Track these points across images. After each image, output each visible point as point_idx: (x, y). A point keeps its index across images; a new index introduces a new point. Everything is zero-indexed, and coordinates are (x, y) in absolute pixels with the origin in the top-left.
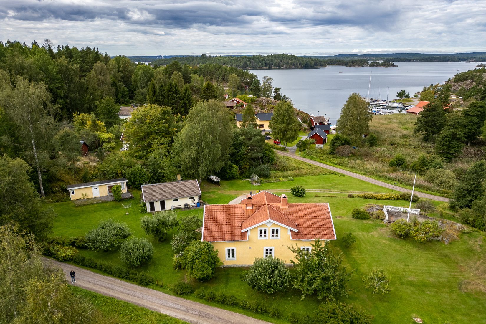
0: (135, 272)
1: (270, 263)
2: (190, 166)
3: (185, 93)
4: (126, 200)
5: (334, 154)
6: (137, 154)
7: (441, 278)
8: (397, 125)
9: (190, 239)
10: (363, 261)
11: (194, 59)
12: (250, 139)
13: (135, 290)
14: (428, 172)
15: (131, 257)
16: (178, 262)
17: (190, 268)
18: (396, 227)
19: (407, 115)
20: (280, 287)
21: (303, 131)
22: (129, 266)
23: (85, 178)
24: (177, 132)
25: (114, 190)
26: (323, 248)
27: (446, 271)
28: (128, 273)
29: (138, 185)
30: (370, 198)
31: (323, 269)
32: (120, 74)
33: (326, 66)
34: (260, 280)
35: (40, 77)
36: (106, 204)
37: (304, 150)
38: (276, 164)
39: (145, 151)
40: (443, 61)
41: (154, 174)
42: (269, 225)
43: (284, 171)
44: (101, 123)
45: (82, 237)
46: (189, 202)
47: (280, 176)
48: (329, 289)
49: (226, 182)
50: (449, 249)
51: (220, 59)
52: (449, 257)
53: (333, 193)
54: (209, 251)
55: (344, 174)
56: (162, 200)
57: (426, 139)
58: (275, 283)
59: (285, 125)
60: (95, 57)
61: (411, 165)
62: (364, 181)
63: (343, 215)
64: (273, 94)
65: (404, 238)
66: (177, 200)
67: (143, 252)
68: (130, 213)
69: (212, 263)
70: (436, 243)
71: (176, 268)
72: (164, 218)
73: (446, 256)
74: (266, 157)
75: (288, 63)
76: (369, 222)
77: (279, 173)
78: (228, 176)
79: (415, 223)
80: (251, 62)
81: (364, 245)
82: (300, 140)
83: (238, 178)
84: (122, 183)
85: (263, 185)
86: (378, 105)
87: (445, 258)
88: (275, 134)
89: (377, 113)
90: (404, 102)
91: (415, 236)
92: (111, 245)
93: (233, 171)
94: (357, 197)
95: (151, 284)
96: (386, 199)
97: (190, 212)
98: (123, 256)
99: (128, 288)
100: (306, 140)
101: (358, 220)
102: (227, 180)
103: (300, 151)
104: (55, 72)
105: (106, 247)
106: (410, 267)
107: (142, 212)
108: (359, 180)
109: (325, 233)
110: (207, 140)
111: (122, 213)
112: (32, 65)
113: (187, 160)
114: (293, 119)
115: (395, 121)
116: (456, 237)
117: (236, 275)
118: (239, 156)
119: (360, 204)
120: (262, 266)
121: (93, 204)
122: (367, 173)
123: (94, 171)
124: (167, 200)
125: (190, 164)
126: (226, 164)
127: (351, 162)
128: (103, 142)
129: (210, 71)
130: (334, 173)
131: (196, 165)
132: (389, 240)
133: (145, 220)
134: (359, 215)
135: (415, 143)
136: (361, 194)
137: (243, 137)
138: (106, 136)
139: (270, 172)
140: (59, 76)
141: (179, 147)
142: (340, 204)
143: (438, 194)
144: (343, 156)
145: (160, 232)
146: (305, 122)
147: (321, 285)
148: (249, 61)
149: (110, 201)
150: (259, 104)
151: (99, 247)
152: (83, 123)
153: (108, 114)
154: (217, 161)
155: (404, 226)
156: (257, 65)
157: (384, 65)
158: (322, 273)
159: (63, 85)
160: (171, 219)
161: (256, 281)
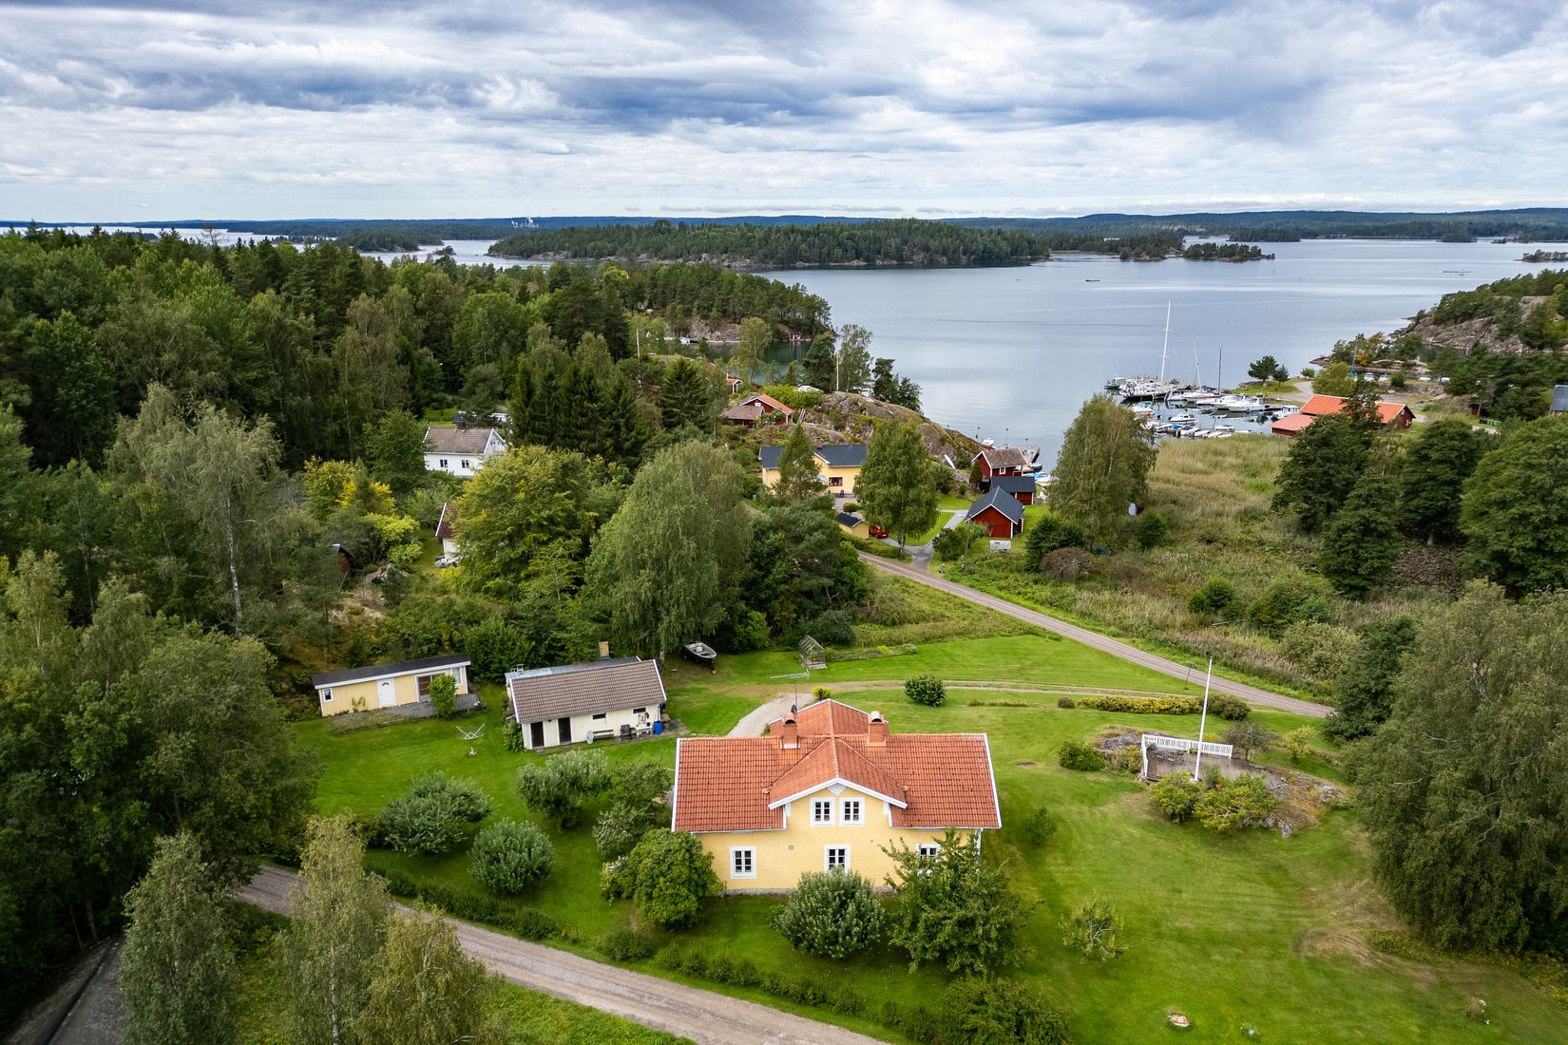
0: (512, 906)
1: (836, 886)
2: (635, 622)
3: (617, 398)
4: (465, 714)
5: (1037, 570)
6: (490, 584)
7: (1256, 922)
8: (1234, 476)
9: (639, 823)
10: (1071, 879)
11: (630, 235)
12: (798, 539)
13: (513, 951)
14: (1287, 632)
15: (499, 869)
16: (613, 882)
17: (644, 898)
18: (1161, 793)
19: (1270, 439)
20: (858, 941)
21: (957, 494)
22: (495, 891)
23: (355, 655)
24: (598, 522)
25: (436, 689)
26: (964, 848)
27: (1272, 905)
28: (493, 909)
29: (497, 672)
30: (1117, 710)
31: (961, 899)
32: (421, 323)
33: (1047, 258)
34: (811, 926)
35: (209, 356)
36: (415, 726)
37: (955, 558)
38: (872, 603)
39: (512, 576)
40: (1423, 237)
41: (540, 642)
42: (837, 792)
43: (894, 624)
44: (381, 488)
45: (367, 817)
46: (633, 720)
47: (881, 642)
48: (974, 948)
49: (732, 660)
50: (1287, 851)
51: (714, 237)
52: (1285, 870)
53: (1022, 691)
54: (691, 855)
55: (1061, 633)
56: (563, 715)
57: (1308, 525)
58: (848, 932)
59: (899, 488)
60: (349, 275)
61: (1251, 606)
62: (1112, 657)
63: (1038, 758)
64: (872, 376)
65: (1181, 821)
66: (603, 716)
67: (530, 856)
68: (479, 752)
69: (697, 885)
70: (1259, 834)
71: (609, 898)
72: (577, 771)
73: (1279, 868)
74: (843, 583)
75: (926, 249)
76: (1102, 778)
77: (878, 632)
78: (736, 643)
79: (1214, 783)
80: (811, 246)
81: (1078, 839)
82: (943, 530)
83: (764, 648)
84: (454, 669)
85: (833, 665)
86: (1191, 404)
87: (1275, 874)
88: (873, 512)
89: (1183, 432)
90: (1271, 395)
91: (1206, 817)
92: (447, 839)
93: (750, 627)
94: (1082, 706)
95: (550, 935)
96: (1161, 711)
97: (639, 748)
98: (477, 868)
99: (496, 946)
100: (960, 529)
101: (1073, 771)
102: (734, 652)
103: (944, 560)
104: (250, 339)
105: (437, 845)
106: (1184, 895)
107: (511, 747)
108: (1099, 652)
109: (975, 811)
110: (683, 553)
111: (458, 751)
112: (189, 326)
113: (627, 606)
114: (922, 470)
115: (1231, 460)
116: (1312, 818)
117: (756, 915)
118: (768, 587)
119: (1087, 727)
120: (817, 892)
121: (380, 726)
122: (1125, 631)
123: (378, 634)
124: (576, 715)
125: (637, 617)
126: (731, 610)
127: (1084, 597)
128: (390, 544)
129: (684, 286)
130: (1032, 631)
131: (650, 616)
132: (1145, 826)
133: (529, 775)
134: (1076, 760)
135: (1274, 537)
136: (1098, 695)
137: (781, 535)
138: (397, 524)
139: (854, 629)
140: (259, 349)
141: (606, 567)
142: (1032, 726)
143: (1310, 696)
144: (1063, 577)
145: (565, 805)
146: (961, 465)
147: (954, 936)
148: (803, 241)
149: (425, 718)
150: (828, 413)
151: (418, 844)
152: (334, 489)
153: (400, 458)
154: (709, 605)
155: (1181, 792)
156: (829, 254)
157: (1231, 254)
158: (957, 908)
159: (270, 372)
160: (593, 772)
161: (804, 929)
